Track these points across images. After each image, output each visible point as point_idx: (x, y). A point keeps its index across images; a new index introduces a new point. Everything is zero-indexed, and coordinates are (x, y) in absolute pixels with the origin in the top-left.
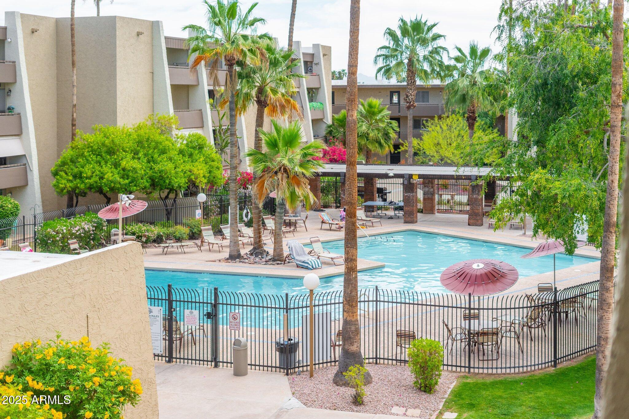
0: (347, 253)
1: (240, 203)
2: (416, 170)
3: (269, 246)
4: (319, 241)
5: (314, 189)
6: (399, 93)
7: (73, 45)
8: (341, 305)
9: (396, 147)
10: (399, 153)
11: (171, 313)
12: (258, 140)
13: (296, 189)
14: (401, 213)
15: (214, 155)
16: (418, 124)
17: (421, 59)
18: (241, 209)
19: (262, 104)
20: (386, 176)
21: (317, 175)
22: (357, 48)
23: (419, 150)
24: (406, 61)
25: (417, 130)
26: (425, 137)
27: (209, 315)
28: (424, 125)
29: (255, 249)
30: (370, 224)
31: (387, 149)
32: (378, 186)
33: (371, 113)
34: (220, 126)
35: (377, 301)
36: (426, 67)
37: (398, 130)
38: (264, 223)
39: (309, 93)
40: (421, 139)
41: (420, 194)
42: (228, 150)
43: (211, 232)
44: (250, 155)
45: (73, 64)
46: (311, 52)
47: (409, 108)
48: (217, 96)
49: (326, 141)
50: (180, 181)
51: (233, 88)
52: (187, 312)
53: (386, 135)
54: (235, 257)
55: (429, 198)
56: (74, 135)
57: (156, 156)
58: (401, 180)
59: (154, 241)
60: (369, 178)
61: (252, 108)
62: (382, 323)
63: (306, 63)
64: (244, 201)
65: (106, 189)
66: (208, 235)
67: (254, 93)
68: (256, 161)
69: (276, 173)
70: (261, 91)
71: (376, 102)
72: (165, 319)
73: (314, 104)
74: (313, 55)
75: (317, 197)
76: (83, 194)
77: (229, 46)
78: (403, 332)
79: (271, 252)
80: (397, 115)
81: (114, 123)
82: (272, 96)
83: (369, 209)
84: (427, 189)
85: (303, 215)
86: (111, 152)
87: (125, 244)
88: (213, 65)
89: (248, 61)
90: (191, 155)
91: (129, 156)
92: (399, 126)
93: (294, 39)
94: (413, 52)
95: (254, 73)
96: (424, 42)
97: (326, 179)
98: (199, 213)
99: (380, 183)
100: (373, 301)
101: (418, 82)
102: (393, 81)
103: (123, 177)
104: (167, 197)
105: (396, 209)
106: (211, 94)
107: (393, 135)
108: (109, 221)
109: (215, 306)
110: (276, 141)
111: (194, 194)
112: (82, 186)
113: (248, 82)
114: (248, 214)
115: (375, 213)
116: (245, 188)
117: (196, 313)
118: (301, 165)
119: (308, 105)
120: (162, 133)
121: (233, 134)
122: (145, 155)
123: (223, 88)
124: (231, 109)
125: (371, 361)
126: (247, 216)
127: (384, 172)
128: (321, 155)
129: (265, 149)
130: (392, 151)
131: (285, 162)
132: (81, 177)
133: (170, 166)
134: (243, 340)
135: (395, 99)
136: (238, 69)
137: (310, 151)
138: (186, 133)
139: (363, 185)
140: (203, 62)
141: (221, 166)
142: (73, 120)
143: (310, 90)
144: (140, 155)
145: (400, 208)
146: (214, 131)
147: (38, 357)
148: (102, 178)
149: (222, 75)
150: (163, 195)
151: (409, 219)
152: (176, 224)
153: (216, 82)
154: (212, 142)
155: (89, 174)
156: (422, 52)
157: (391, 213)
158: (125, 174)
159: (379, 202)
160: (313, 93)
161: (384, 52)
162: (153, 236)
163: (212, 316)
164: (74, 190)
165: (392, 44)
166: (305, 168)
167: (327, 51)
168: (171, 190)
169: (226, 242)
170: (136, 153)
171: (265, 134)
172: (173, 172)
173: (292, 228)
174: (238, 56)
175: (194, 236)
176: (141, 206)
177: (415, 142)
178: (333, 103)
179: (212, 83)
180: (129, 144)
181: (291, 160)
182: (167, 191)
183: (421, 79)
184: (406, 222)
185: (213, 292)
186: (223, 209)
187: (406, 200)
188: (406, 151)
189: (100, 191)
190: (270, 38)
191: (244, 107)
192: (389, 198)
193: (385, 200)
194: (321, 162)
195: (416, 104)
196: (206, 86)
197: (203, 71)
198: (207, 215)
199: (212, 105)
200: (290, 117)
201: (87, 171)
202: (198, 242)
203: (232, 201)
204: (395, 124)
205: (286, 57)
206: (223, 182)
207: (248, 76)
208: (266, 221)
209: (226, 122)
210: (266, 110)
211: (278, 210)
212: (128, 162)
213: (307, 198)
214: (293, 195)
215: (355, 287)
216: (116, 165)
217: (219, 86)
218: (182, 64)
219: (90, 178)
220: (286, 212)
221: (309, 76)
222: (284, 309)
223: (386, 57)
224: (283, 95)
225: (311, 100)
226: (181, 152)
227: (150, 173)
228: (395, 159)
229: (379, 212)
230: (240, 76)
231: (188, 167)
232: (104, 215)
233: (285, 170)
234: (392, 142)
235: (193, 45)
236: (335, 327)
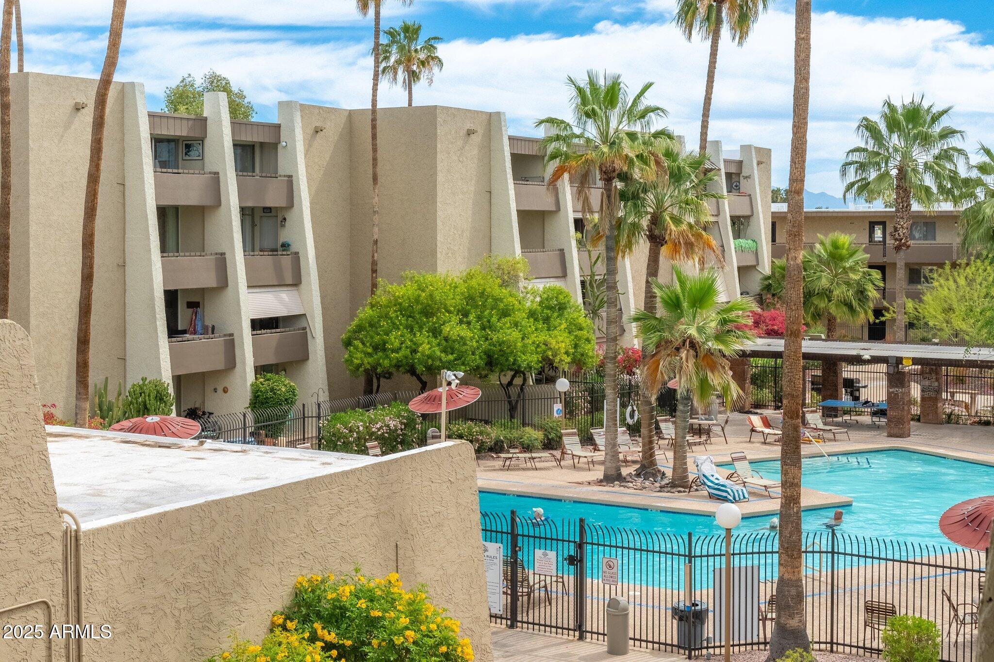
0: (784, 473)
1: (622, 396)
2: (908, 352)
3: (665, 459)
4: (745, 458)
5: (739, 377)
6: (883, 224)
7: (375, 150)
8: (776, 556)
9: (878, 313)
10: (883, 323)
11: (514, 553)
12: (650, 297)
13: (710, 374)
14: (884, 420)
15: (581, 320)
16: (915, 275)
17: (921, 168)
18: (624, 406)
19: (656, 240)
20: (856, 360)
21: (744, 355)
22: (804, 152)
23: (918, 318)
24: (894, 172)
25: (912, 287)
26: (927, 298)
27: (571, 560)
28: (925, 277)
29: (643, 467)
30: (831, 436)
31: (862, 316)
32: (845, 375)
33: (835, 257)
34: (593, 275)
35: (833, 553)
36: (929, 181)
37: (882, 285)
38: (658, 428)
39: (733, 224)
40: (921, 301)
41: (916, 391)
42: (603, 313)
43: (577, 439)
44: (637, 319)
45: (375, 179)
46: (738, 157)
47: (898, 248)
48: (588, 227)
49: (760, 300)
50: (530, 359)
51: (611, 214)
52: (539, 553)
53: (861, 293)
54: (613, 477)
55: (930, 398)
56: (374, 285)
57: (494, 319)
58: (883, 367)
59: (491, 449)
60: (831, 363)
61: (642, 247)
62: (841, 591)
63: (729, 175)
64: (627, 393)
65: (420, 368)
66: (572, 443)
67: (645, 222)
68: (646, 330)
69: (678, 349)
70: (656, 220)
71: (845, 239)
72: (506, 563)
73: (742, 242)
74: (741, 162)
75: (743, 389)
76: (388, 375)
77: (605, 149)
78: (875, 605)
79: (669, 473)
80: (880, 260)
81: (433, 268)
82: (673, 227)
83: (829, 413)
84: (927, 383)
85: (722, 418)
86: (428, 312)
87: (450, 443)
88: (582, 182)
89: (637, 174)
90: (546, 320)
91: (455, 319)
92: (884, 279)
93: (710, 138)
94: (906, 156)
95: (645, 191)
96: (926, 140)
97: (760, 361)
98: (558, 407)
99: (848, 372)
100: (827, 552)
101: (916, 207)
102: (878, 206)
103: (444, 351)
104: (510, 383)
105: (874, 414)
106: (579, 224)
107: (873, 293)
108: (424, 416)
109: (580, 546)
110: (678, 298)
111: (551, 380)
112: (386, 363)
113: (635, 206)
114: (634, 413)
115: (839, 419)
116: (631, 373)
117: (552, 555)
118: (718, 338)
119: (732, 244)
120: (504, 284)
121: (613, 287)
122: (479, 318)
123: (596, 217)
124: (609, 249)
125: (823, 646)
126: (632, 416)
127: (854, 353)
128: (750, 322)
129: (661, 312)
130: (872, 319)
131: (693, 331)
132: (384, 350)
133: (515, 335)
134: (623, 600)
135: (878, 234)
136: (619, 185)
137: (732, 315)
138: (540, 285)
139: (819, 373)
140: (566, 176)
141: (593, 337)
142: (374, 263)
143: (735, 219)
144: (471, 317)
145: (881, 413)
146: (583, 283)
147: (330, 596)
148: (414, 351)
149: (595, 195)
150: (505, 380)
151: (896, 431)
152: (524, 424)
153: (586, 207)
154: (580, 300)
155: (397, 344)
156: (922, 157)
157: (866, 419)
158: (448, 344)
159: (845, 400)
160: (740, 224)
161: (856, 157)
162: (489, 443)
163: (576, 561)
164: (374, 368)
165: (871, 146)
166: (723, 342)
167: (764, 156)
168: (518, 372)
169: (600, 456)
170: (466, 314)
171: (660, 287)
172: (519, 344)
173: (704, 438)
174: (620, 165)
175: (552, 444)
176: (471, 396)
177: (910, 305)
178: (774, 240)
179: (580, 207)
180: (454, 301)
181: (700, 330)
182: (510, 374)
183: (920, 201)
184: (890, 435)
185: (578, 524)
186: (596, 403)
187: (892, 398)
188: (893, 320)
189: (412, 371)
190: (670, 137)
191: (629, 245)
192: (864, 395)
193: (856, 399)
194: (749, 333)
195: (911, 242)
196: (570, 210)
197: (567, 190)
198: (571, 413)
199: (580, 242)
200: (702, 262)
201: (394, 339)
202: (557, 453)
203: (609, 392)
204: (876, 275)
205: (696, 164)
206: (596, 361)
207: (635, 197)
208: (662, 425)
209: (601, 269)
210: (664, 251)
211: (680, 407)
212: (453, 328)
213: (726, 389)
214: (704, 386)
215: (798, 530)
216: (435, 332)
217: (591, 212)
218: (533, 178)
219: (397, 351)
220: (693, 412)
221: (733, 197)
222: (685, 556)
223: (862, 167)
224: (690, 226)
225: (737, 235)
226: (532, 314)
227: (485, 345)
228: (877, 332)
229: (847, 417)
230: (623, 196)
231: (542, 337)
232: (417, 405)
233: (693, 345)
234: (871, 305)
235: (551, 147)
236: (767, 591)
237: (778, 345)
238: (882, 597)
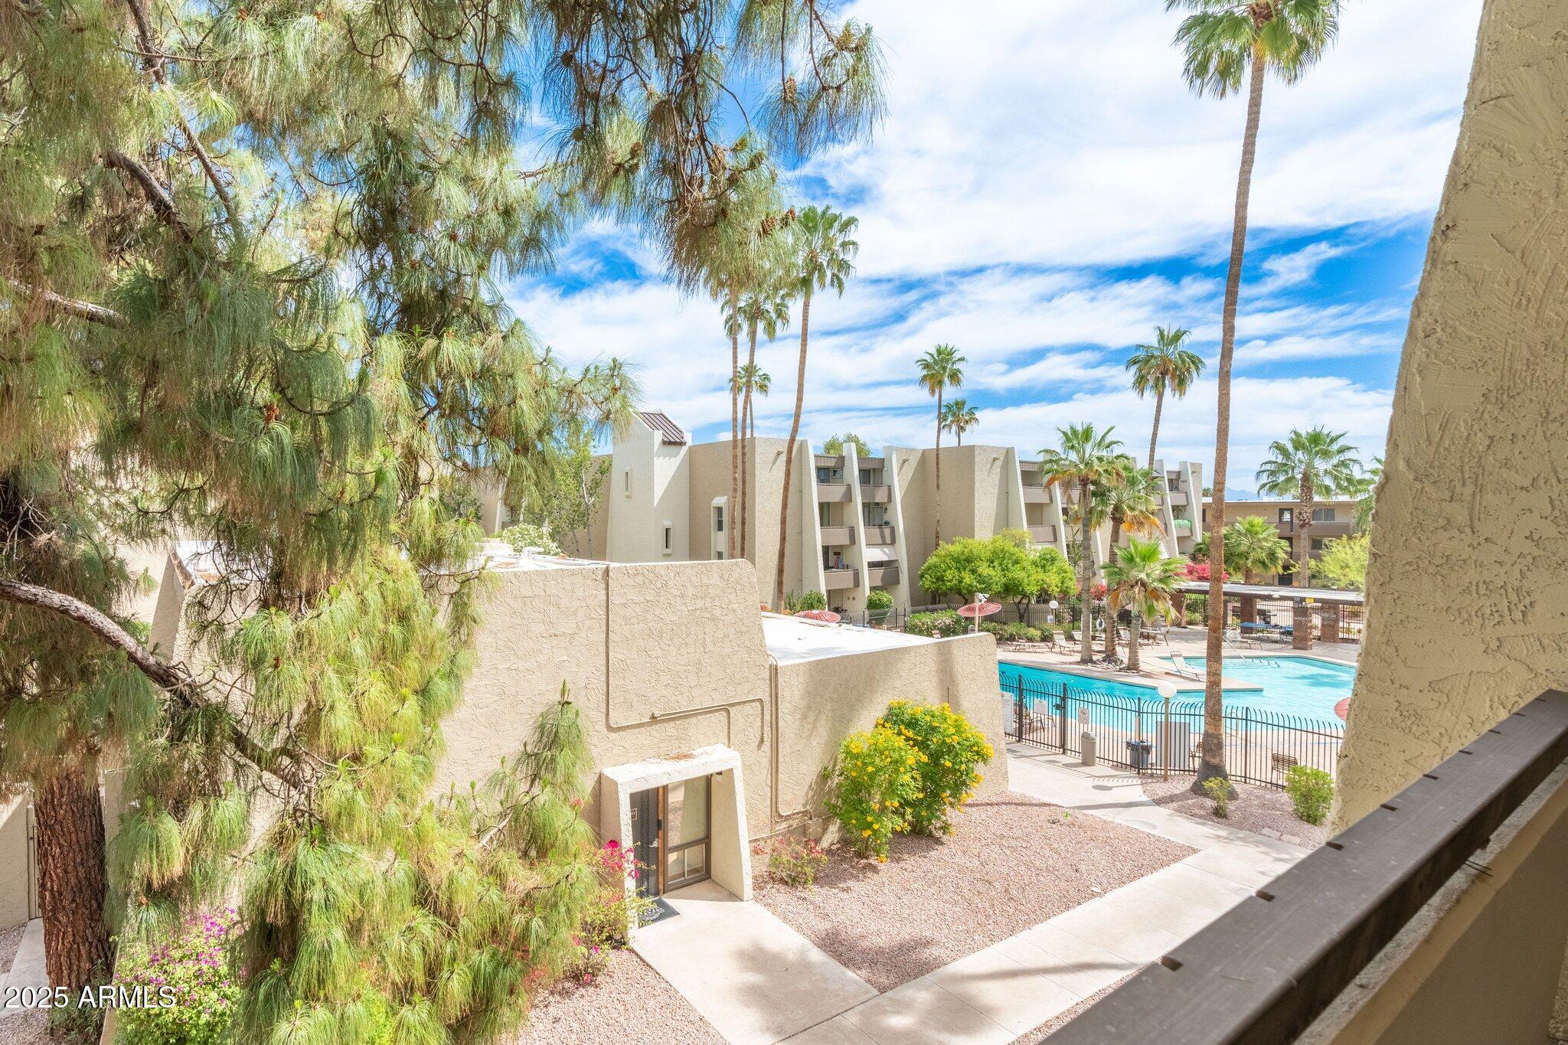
0: (1209, 667)
1: (1094, 613)
2: (1311, 595)
3: (1123, 653)
5: (1178, 606)
6: (1291, 511)
7: (938, 471)
8: (1203, 718)
9: (1286, 568)
10: (1291, 575)
11: (1021, 700)
12: (1113, 555)
13: (1155, 603)
14: (1290, 639)
15: (1067, 567)
16: (1317, 544)
17: (1321, 473)
18: (1095, 619)
19: (1117, 520)
20: (1269, 598)
21: (1180, 591)
22: (1225, 465)
23: (1319, 573)
24: (1299, 476)
25: (1316, 551)
26: (1327, 559)
27: (1058, 707)
28: (1326, 545)
29: (1108, 656)
30: (1247, 645)
31: (1273, 569)
32: (1259, 607)
33: (1251, 532)
34: (1074, 541)
35: (1246, 720)
36: (1328, 481)
37: (1289, 549)
38: (1118, 633)
39: (1173, 510)
40: (1321, 560)
41: (1317, 620)
42: (1081, 563)
43: (1063, 637)
44: (1104, 568)
45: (938, 486)
46: (1177, 469)
47: (1302, 526)
48: (1071, 513)
49: (1194, 558)
50: (1033, 589)
51: (1086, 505)
52: (1037, 701)
53: (1272, 555)
54: (1087, 660)
55: (1329, 626)
56: (937, 545)
57: (1010, 566)
58: (1291, 604)
59: (1007, 639)
60: (1248, 600)
61: (1108, 525)
62: (1253, 745)
63: (1170, 481)
64: (1097, 612)
65: (964, 591)
66: (1060, 639)
67: (1110, 509)
68: (1110, 575)
69: (1132, 586)
70: (1117, 508)
71: (1258, 520)
72: (1015, 704)
73: (1181, 522)
74: (1179, 473)
75: (1180, 613)
76: (945, 595)
77: (1082, 466)
78: (1281, 757)
79: (1126, 661)
80: (1288, 534)
81: (972, 536)
82: (1129, 513)
83: (1246, 630)
84: (1326, 615)
85: (1164, 630)
86: (969, 560)
87: (981, 634)
88: (1067, 486)
89: (1104, 481)
90: (1043, 567)
91: (985, 564)
92: (1291, 546)
93: (1156, 457)
94: (1310, 465)
95: (1109, 491)
96: (1326, 454)
97: (1193, 596)
98: (1050, 617)
99: (1261, 605)
100: (1242, 719)
101: (1317, 498)
102: (1288, 498)
103: (979, 582)
104: (1020, 602)
105: (1282, 633)
106: (1065, 511)
107: (1281, 555)
108: (967, 619)
109: (1064, 699)
110: (1132, 556)
111: (1046, 601)
112: (944, 588)
113: (1102, 500)
114: (1101, 623)
115: (1254, 635)
116: (1100, 599)
117: (1045, 702)
118: (1161, 580)
119: (1173, 522)
120: (1017, 545)
121: (1087, 548)
122: (1001, 565)
123: (1076, 507)
124: (1085, 525)
125: (1238, 779)
126: (1100, 625)
127: (1266, 593)
128: (1185, 571)
129: (1120, 564)
130: (1281, 571)
131: (1143, 576)
132: (943, 580)
133: (1023, 574)
134: (1092, 734)
135: (1287, 517)
136: (1092, 488)
137: (1172, 567)
138: (1040, 547)
139: (1239, 605)
140: (1057, 483)
141: (1074, 577)
142: (937, 533)
143: (1175, 508)
144: (996, 564)
145: (1289, 633)
146: (1068, 546)
147: (909, 711)
148: (961, 582)
149: (1076, 494)
150: (1017, 600)
151: (1300, 645)
152: (1029, 626)
153: (1070, 500)
154: (1066, 555)
155: (950, 577)
156: (1321, 465)
157: (1276, 636)
158: (981, 579)
159: (1258, 621)
160: (1179, 511)
161: (1268, 467)
162: (1007, 636)
163: (1062, 707)
164: (937, 590)
165: (1280, 459)
166: (1165, 583)
167: (1197, 469)
168: (1025, 596)
169: (1078, 647)
170: (992, 562)
171: (1120, 549)
172: (1026, 580)
173: (1151, 641)
174: (1092, 477)
175: (1046, 638)
176: (994, 608)
177: (1313, 563)
178: (1204, 520)
179: (1065, 501)
180: (986, 554)
181: (1148, 575)
182: (1020, 597)
183: (1320, 494)
184: (1295, 648)
185: (1062, 685)
186: (1076, 615)
187: (1296, 624)
188: (1298, 573)
189: (960, 593)
190: (1127, 458)
191: (1099, 523)
192: (1274, 621)
193: (1268, 623)
194: (1184, 578)
195: (1313, 522)
196: (1059, 501)
197: (1057, 491)
198: (1059, 621)
199: (1066, 522)
200: (1150, 534)
201: (949, 575)
202: (1050, 645)
203: (1084, 610)
204: (1285, 543)
205: (1146, 474)
206: (1077, 592)
207: (1103, 494)
208: (1122, 632)
209: (1080, 537)
210: (1123, 527)
211: (1134, 621)
212: (984, 570)
213: (1168, 612)
214: (1151, 610)
215: (1219, 703)
216: (973, 572)
217: (1073, 504)
218: (1035, 485)
219: (951, 581)
220: (1143, 625)
221: (1175, 494)
222: (1135, 711)
223: (1272, 473)
224: (1141, 511)
225: (1176, 517)
226: (1034, 563)
227: (1004, 580)
228: (1285, 580)
229: (1260, 634)
230: (1094, 494)
231: (1041, 576)
232: (962, 612)
233: (1143, 584)
234: (1280, 562)
235: (1047, 467)
236: (1195, 739)
237: (1205, 585)
238: (1286, 751)
